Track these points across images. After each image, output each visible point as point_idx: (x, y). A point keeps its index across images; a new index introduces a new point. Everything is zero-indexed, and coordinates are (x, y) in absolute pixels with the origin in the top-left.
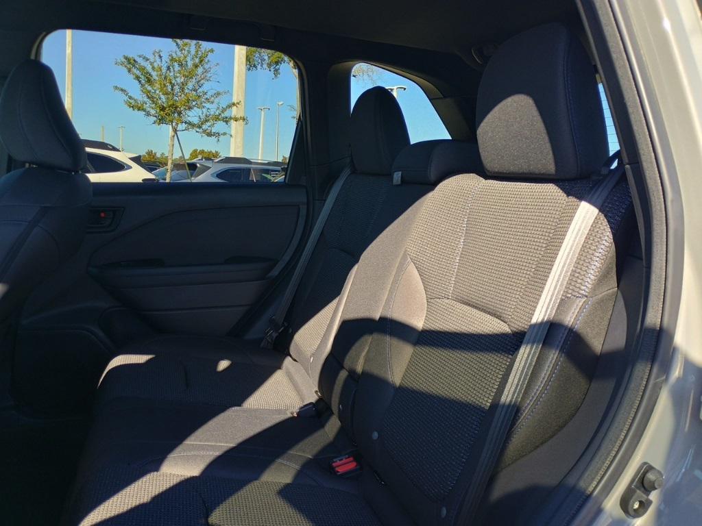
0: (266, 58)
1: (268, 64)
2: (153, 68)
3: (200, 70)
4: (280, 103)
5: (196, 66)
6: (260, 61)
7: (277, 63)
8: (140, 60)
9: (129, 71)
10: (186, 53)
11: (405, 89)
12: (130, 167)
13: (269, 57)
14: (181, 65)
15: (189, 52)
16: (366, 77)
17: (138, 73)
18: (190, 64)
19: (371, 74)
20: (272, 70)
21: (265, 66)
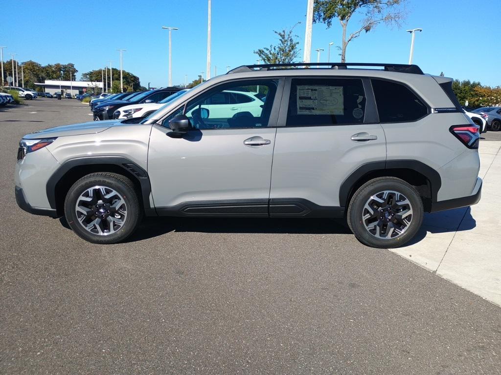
0: (322, 14)
1: (323, 19)
2: (271, 54)
3: (292, 53)
4: (331, 44)
5: (290, 51)
6: (318, 17)
7: (330, 17)
8: (265, 51)
9: (260, 56)
10: (286, 45)
11: (421, 31)
12: (254, 100)
13: (324, 14)
14: (283, 51)
15: (287, 44)
16: (393, 22)
17: (264, 57)
18: (287, 49)
19: (397, 19)
20: (326, 22)
21: (321, 20)
